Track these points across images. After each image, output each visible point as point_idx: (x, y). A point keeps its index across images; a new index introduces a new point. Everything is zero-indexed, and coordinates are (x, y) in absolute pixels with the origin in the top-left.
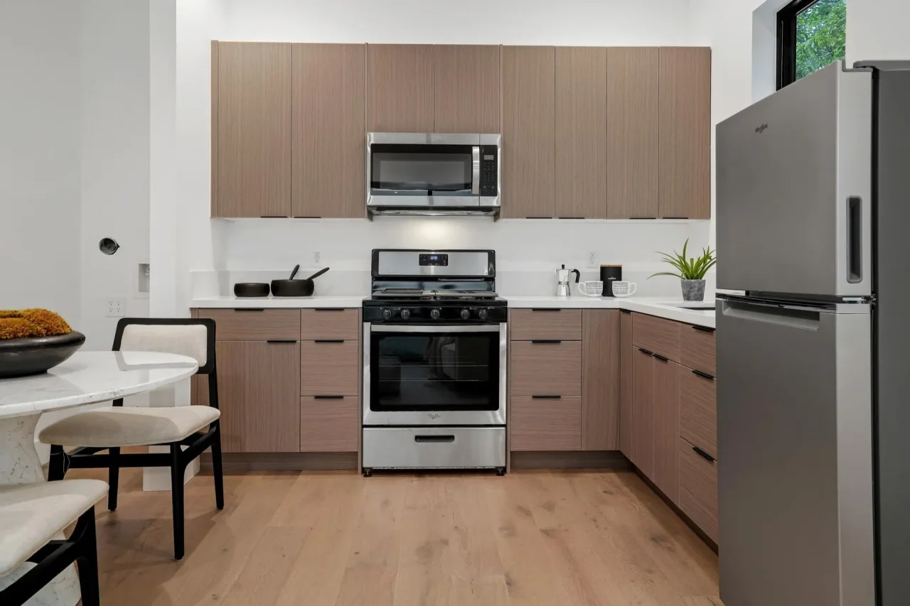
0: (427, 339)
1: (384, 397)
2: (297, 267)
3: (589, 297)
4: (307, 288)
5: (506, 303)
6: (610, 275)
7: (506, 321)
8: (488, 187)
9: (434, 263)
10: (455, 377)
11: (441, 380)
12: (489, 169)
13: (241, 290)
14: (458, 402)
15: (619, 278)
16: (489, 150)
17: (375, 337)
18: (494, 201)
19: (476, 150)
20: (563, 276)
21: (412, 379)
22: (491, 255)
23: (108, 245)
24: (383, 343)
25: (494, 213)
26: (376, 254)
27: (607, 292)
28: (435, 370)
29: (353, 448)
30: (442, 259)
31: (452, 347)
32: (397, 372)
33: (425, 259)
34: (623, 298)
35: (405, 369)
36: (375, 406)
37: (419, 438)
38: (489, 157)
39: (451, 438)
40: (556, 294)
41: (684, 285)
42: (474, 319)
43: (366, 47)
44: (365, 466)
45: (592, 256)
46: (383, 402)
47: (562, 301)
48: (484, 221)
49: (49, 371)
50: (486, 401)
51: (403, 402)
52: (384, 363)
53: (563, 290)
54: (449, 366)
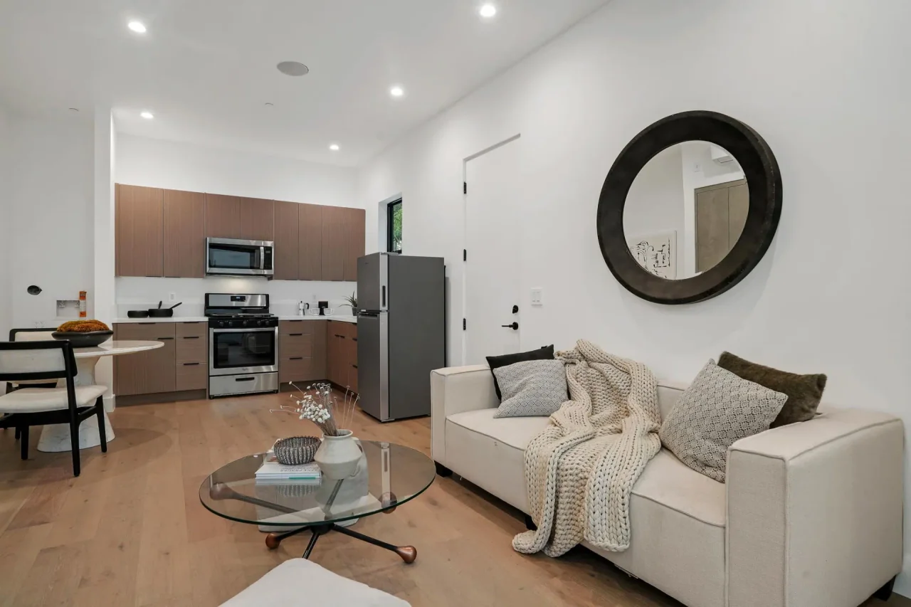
0: (242, 335)
1: (220, 361)
2: (161, 303)
3: (314, 315)
4: (169, 313)
5: (277, 318)
6: (323, 305)
7: (277, 325)
8: (268, 266)
9: (238, 300)
10: (254, 351)
11: (248, 353)
12: (268, 257)
13: (131, 314)
14: (255, 362)
15: (327, 307)
16: (268, 249)
17: (216, 334)
18: (271, 272)
19: (262, 248)
20: (302, 306)
21: (234, 353)
22: (267, 296)
23: (34, 290)
24: (219, 337)
25: (270, 278)
26: (207, 296)
27: (322, 313)
28: (245, 349)
29: (204, 387)
30: (242, 298)
31: (253, 338)
32: (227, 350)
33: (233, 298)
34: (329, 315)
35: (230, 348)
36: (216, 366)
37: (237, 380)
38: (269, 252)
39: (253, 379)
40: (298, 315)
41: (353, 309)
42: (263, 325)
43: (205, 195)
44: (211, 394)
45: (314, 297)
46: (219, 364)
47: (301, 317)
48: (264, 280)
49: (99, 346)
50: (268, 361)
51: (231, 364)
52: (219, 347)
53: (301, 312)
54: (252, 346)
